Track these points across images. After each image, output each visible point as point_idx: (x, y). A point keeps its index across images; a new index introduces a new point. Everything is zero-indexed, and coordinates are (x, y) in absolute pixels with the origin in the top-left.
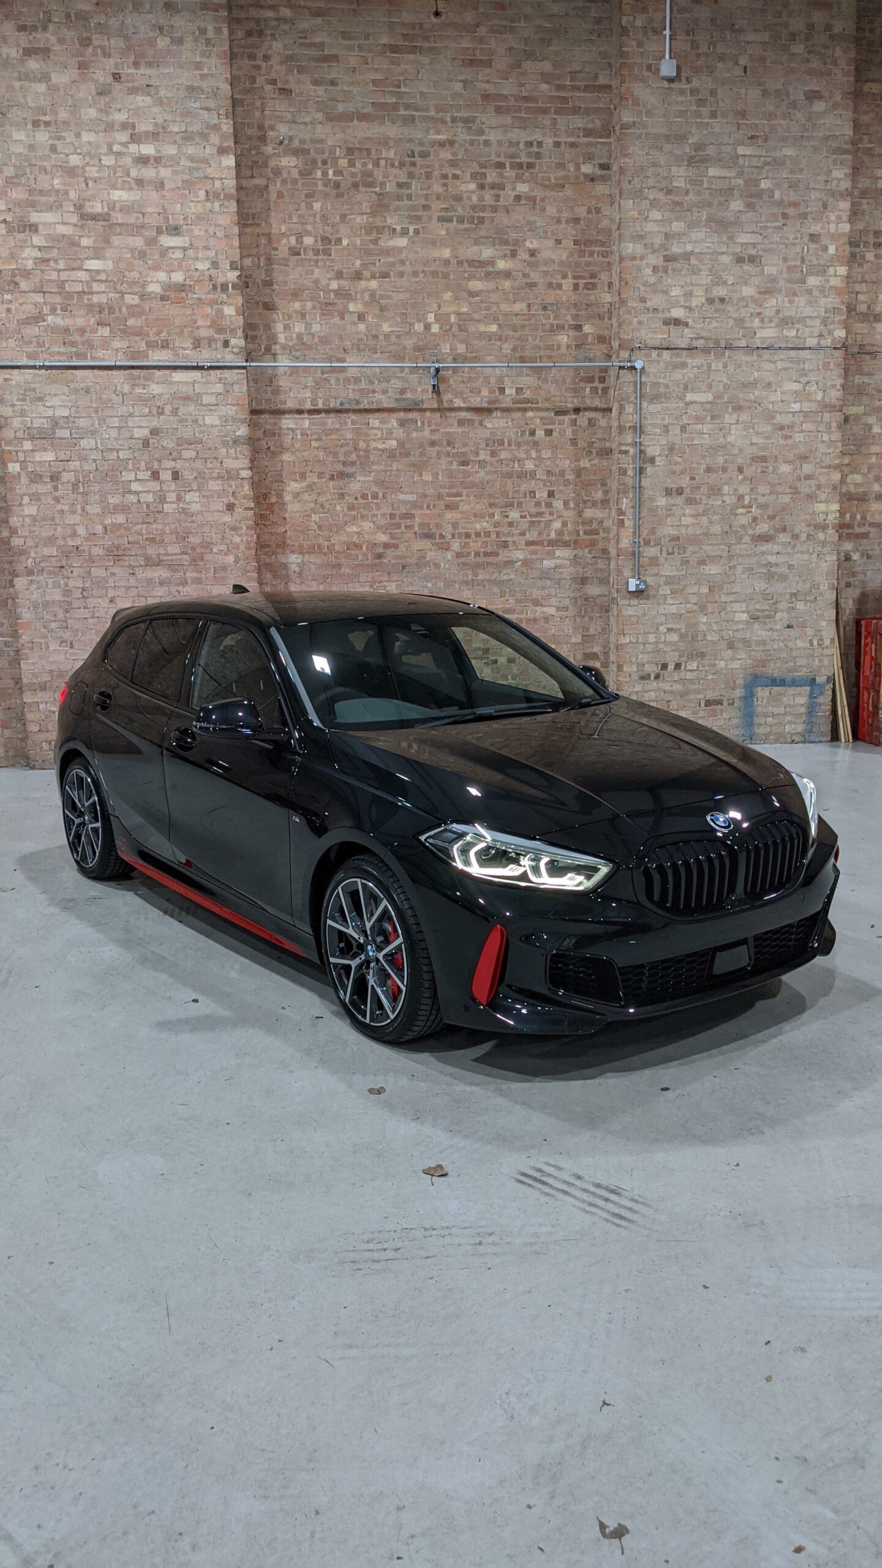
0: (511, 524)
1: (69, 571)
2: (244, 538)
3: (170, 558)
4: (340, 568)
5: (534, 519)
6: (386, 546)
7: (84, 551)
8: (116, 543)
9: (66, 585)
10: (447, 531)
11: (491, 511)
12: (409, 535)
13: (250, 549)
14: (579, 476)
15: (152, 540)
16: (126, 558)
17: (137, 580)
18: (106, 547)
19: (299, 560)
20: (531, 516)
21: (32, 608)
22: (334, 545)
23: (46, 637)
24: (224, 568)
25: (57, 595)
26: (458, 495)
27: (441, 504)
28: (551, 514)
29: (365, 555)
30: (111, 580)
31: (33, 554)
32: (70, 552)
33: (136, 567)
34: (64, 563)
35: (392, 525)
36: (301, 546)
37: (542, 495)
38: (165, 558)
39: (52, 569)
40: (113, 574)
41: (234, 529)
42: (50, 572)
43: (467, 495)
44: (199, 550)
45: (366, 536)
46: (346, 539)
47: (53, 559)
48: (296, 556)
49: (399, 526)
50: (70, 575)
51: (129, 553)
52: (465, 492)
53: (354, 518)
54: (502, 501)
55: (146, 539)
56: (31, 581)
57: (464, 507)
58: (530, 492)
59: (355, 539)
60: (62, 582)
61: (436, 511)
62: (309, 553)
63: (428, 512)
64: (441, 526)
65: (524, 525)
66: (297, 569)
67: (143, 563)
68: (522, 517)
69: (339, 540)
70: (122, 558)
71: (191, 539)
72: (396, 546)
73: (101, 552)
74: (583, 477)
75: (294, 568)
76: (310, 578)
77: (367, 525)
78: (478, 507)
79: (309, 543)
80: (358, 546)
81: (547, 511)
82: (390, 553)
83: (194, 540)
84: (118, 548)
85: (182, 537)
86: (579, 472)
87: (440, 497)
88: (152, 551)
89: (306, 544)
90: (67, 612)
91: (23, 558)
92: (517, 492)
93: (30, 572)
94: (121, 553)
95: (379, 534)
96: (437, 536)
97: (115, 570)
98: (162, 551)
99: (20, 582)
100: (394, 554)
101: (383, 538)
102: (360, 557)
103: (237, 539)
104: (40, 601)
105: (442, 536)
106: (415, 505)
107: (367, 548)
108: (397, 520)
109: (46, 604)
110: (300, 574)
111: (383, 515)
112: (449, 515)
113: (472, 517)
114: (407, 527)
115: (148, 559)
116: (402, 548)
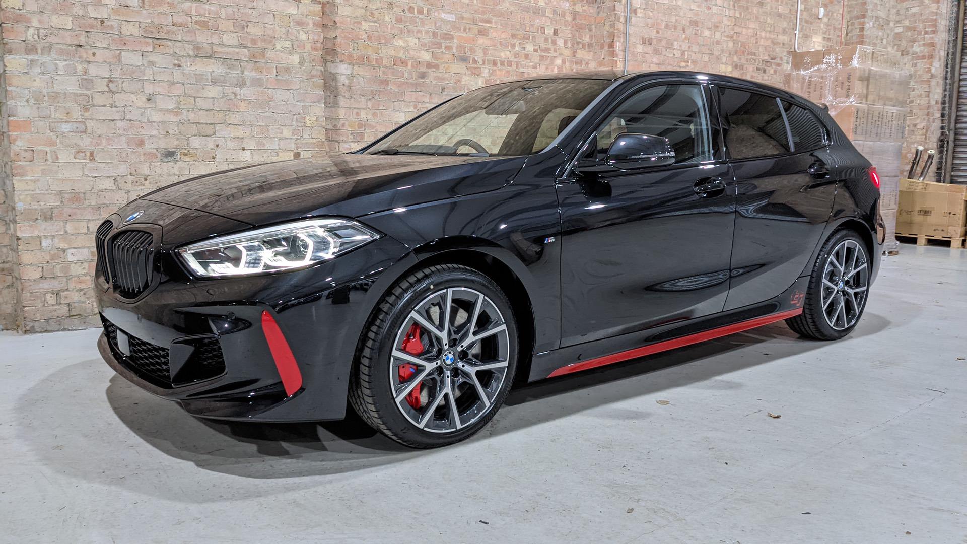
0: (527, 56)
1: (90, 52)
2: (309, 36)
3: (226, 50)
4: (387, 84)
5: (543, 54)
6: (429, 65)
7: (112, 27)
8: (156, 21)
9: (86, 72)
10: (479, 56)
11: (513, 41)
12: (448, 57)
13: (316, 50)
14: (574, 19)
15: (204, 25)
16: (170, 43)
17: (184, 74)
18: (143, 26)
19: (349, 72)
20: (542, 51)
21: (32, 101)
22: (381, 58)
23: (52, 143)
24: (288, 70)
25: (71, 85)
26: (489, 21)
27: (475, 29)
28: (555, 51)
29: (410, 73)
30: (149, 71)
31: (35, 23)
32: (92, 27)
33: (183, 56)
34: (82, 40)
35: (434, 44)
36: (350, 56)
37: (549, 31)
38: (220, 49)
39: (64, 47)
40: (152, 64)
41: (300, 23)
42: (61, 52)
43: (496, 22)
44: (260, 45)
45: (412, 53)
46: (393, 53)
47: (67, 34)
48: (346, 66)
49: (439, 46)
50: (91, 59)
51: (173, 37)
52: (494, 19)
53: (402, 31)
54: (520, 33)
55: (196, 22)
56: (32, 61)
57: (493, 34)
58: (542, 28)
59: (401, 55)
60: (79, 67)
61: (470, 35)
62: (360, 65)
63: (464, 35)
64: (475, 51)
65: (536, 58)
66: (347, 82)
67: (191, 53)
68: (535, 51)
69: (387, 53)
70: (163, 42)
71: (252, 30)
72: (437, 67)
73: (136, 31)
74: (578, 21)
75: (343, 79)
76: (359, 92)
77: (413, 42)
78: (503, 36)
79: (359, 53)
80: (404, 63)
81: (552, 48)
82: (432, 74)
83: (254, 30)
84: (159, 28)
85: (241, 25)
86: (575, 15)
87: (474, 22)
88: (203, 38)
89: (356, 54)
90: (87, 110)
91: (19, 27)
92: (532, 25)
93: (30, 49)
94: (162, 36)
95: (422, 52)
96: (471, 61)
97: (152, 58)
98: (216, 40)
99: (15, 63)
100: (435, 74)
101: (426, 57)
102: (406, 75)
103: (303, 37)
104: (45, 91)
105: (475, 62)
106: (454, 26)
107: (412, 66)
108: (438, 40)
109: (55, 97)
110: (349, 86)
111: (427, 32)
112: (481, 41)
113: (498, 45)
114: (447, 48)
115: (197, 48)
116: (442, 69)
